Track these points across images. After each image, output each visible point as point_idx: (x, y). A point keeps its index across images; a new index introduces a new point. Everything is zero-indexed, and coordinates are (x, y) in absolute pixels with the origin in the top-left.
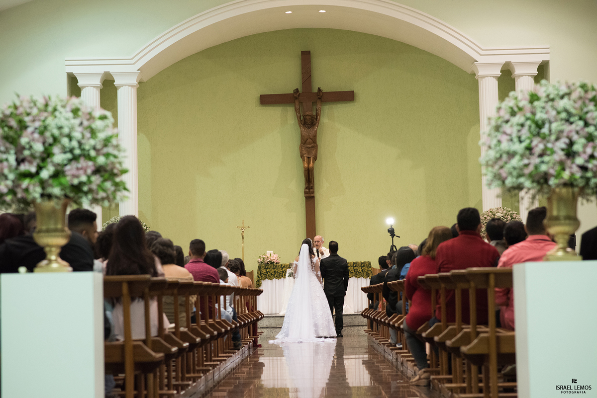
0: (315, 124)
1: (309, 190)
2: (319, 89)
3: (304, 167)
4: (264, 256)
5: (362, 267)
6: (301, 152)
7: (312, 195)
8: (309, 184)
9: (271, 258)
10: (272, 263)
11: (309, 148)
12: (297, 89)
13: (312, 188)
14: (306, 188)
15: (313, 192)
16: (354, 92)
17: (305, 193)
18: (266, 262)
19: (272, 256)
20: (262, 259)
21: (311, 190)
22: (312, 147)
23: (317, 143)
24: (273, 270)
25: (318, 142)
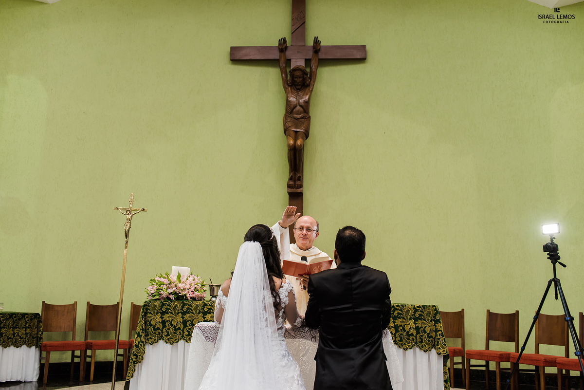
0: (308, 86)
1: (295, 182)
2: (316, 41)
3: (289, 146)
4: (162, 280)
5: (416, 319)
6: (284, 125)
7: (299, 190)
8: (295, 174)
9: (180, 285)
10: (180, 298)
11: (297, 119)
12: (284, 40)
13: (300, 179)
14: (291, 179)
15: (301, 186)
16: (367, 48)
17: (289, 186)
18: (165, 294)
19: (183, 279)
20: (156, 286)
21: (298, 183)
22: (302, 118)
23: (310, 115)
24: (179, 319)
25: (312, 113)
